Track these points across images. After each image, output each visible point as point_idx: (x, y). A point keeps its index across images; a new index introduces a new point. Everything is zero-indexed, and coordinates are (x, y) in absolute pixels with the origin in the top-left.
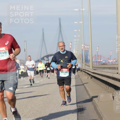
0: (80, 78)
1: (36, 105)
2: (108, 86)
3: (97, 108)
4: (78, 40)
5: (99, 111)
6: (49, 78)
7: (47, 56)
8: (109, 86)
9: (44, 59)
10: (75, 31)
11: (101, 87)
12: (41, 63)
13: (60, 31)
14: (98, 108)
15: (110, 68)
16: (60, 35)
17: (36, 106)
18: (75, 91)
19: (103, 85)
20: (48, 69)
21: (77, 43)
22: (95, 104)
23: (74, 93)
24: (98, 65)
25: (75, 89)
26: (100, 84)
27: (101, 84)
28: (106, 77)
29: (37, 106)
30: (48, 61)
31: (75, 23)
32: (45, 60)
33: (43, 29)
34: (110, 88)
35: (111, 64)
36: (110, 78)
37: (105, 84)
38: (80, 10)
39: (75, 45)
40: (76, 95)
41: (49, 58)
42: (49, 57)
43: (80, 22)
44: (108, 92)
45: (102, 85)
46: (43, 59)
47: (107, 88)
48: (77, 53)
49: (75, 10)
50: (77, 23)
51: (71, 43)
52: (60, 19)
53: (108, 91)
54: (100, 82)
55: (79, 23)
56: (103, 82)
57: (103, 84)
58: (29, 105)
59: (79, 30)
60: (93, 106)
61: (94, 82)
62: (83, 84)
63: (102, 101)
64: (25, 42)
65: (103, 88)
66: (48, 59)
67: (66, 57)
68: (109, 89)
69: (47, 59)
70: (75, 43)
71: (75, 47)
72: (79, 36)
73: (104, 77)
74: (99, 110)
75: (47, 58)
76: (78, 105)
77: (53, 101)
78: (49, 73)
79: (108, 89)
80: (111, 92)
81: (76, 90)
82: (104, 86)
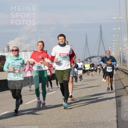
0: (119, 77)
4: (117, 44)
6: (93, 76)
7: (90, 58)
10: (114, 36)
12: (87, 64)
13: (101, 36)
16: (101, 39)
20: (92, 68)
21: (116, 46)
25: (114, 86)
31: (114, 29)
32: (88, 61)
33: (86, 35)
38: (118, 18)
39: (114, 48)
41: (92, 59)
42: (91, 58)
43: (118, 28)
46: (86, 60)
48: (116, 55)
49: (114, 18)
50: (115, 29)
51: (111, 46)
52: (101, 26)
55: (118, 29)
59: (118, 35)
62: (120, 80)
64: (71, 46)
67: (110, 60)
69: (90, 60)
70: (114, 46)
71: (114, 50)
72: (118, 40)
75: (90, 59)
76: (117, 100)
78: (93, 72)
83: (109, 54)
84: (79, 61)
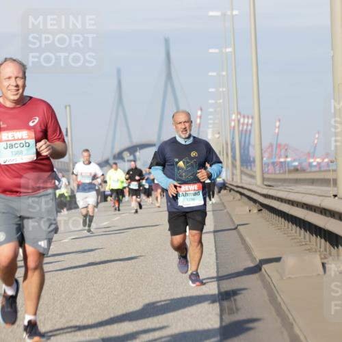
0: (228, 213)
1: (102, 291)
2: (308, 234)
3: (276, 297)
4: (221, 101)
5: (284, 307)
7: (132, 150)
8: (311, 233)
9: (123, 159)
11: (289, 236)
12: (116, 169)
13: (169, 76)
14: (280, 296)
15: (313, 182)
16: (169, 87)
17: (100, 292)
18: (214, 249)
19: (294, 232)
21: (219, 109)
22: (272, 285)
23: (211, 254)
24: (278, 172)
25: (214, 244)
26: (286, 227)
27: (288, 228)
28: (303, 207)
29: (103, 293)
30: (135, 161)
31: (211, 51)
32: (126, 159)
33: (119, 72)
34: (314, 238)
35: (317, 169)
36: (315, 211)
37: (300, 228)
38: (224, 15)
39: (210, 117)
40: (217, 259)
41: (138, 154)
42: (136, 151)
43: (226, 48)
44: (309, 250)
45: (292, 230)
46: (119, 156)
47: (305, 238)
48: (219, 138)
49: (211, 14)
50: (216, 51)
51: (201, 110)
52: (167, 41)
53: (309, 248)
54: (286, 222)
55: (224, 51)
56: (293, 223)
57: (294, 227)
58: (79, 292)
59: (224, 73)
60: (265, 291)
61: (268, 221)
62: (236, 228)
63: (290, 278)
64: (68, 108)
65: (295, 239)
66: (135, 157)
67: (193, 154)
68: (310, 242)
69: (132, 158)
70: (211, 110)
71: (211, 121)
72: (224, 89)
73: (297, 206)
74: (282, 303)
75: (131, 154)
77: (150, 279)
79: (308, 243)
80: (316, 251)
81: (215, 246)
82: (296, 232)
83: (187, 125)
84: (86, 154)
